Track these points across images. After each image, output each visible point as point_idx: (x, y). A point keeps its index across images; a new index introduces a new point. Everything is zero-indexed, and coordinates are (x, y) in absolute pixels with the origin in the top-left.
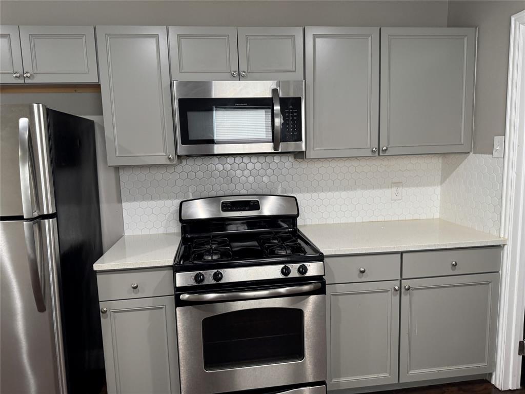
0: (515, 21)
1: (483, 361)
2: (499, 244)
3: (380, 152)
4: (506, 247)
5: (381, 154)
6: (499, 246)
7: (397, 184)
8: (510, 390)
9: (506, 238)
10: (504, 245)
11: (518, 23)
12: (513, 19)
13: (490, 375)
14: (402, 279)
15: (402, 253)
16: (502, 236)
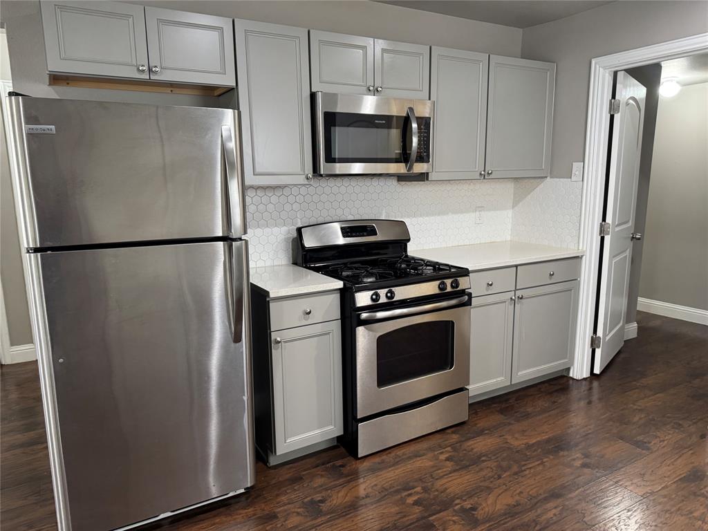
0: (596, 64)
1: (565, 358)
2: (577, 255)
3: (485, 175)
4: (584, 257)
5: (486, 177)
6: (578, 257)
7: (480, 208)
8: (584, 379)
9: (585, 249)
10: (582, 256)
11: (598, 66)
12: (593, 62)
13: (568, 369)
14: (516, 290)
15: (516, 266)
16: (580, 248)
